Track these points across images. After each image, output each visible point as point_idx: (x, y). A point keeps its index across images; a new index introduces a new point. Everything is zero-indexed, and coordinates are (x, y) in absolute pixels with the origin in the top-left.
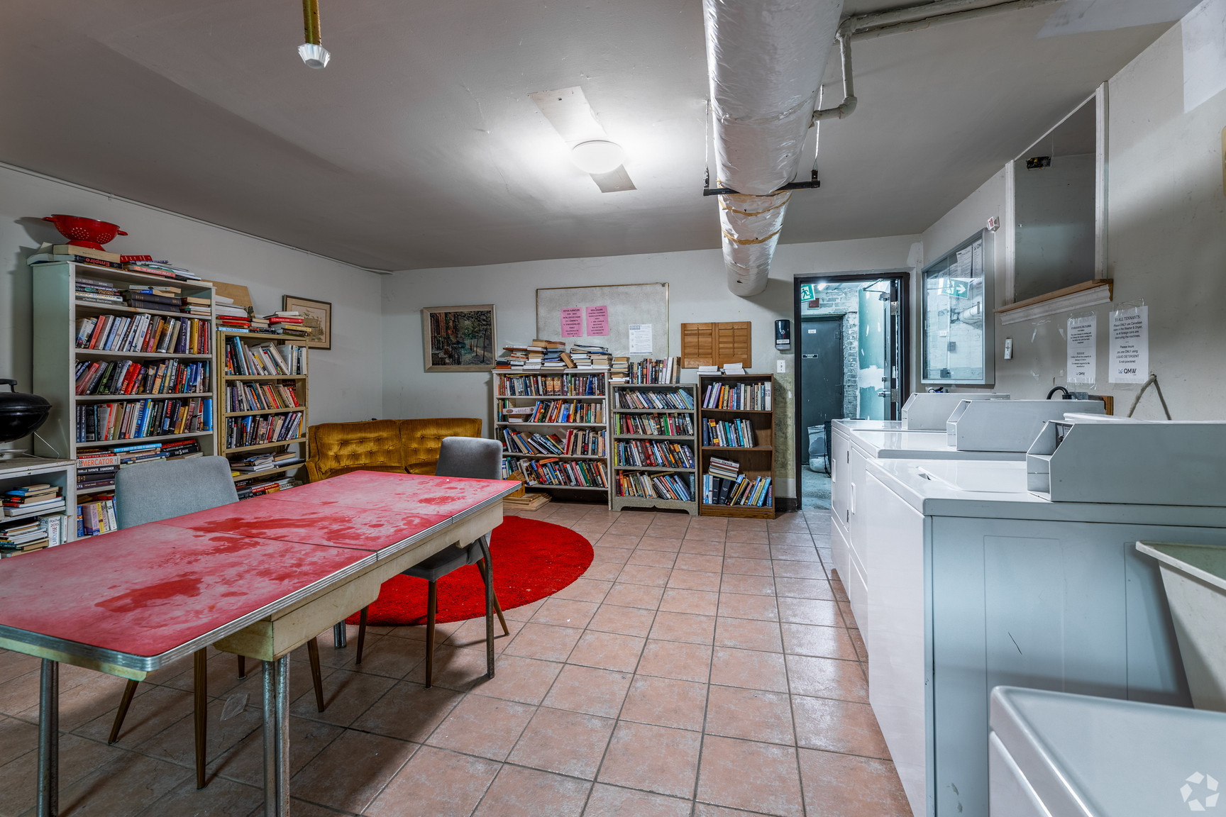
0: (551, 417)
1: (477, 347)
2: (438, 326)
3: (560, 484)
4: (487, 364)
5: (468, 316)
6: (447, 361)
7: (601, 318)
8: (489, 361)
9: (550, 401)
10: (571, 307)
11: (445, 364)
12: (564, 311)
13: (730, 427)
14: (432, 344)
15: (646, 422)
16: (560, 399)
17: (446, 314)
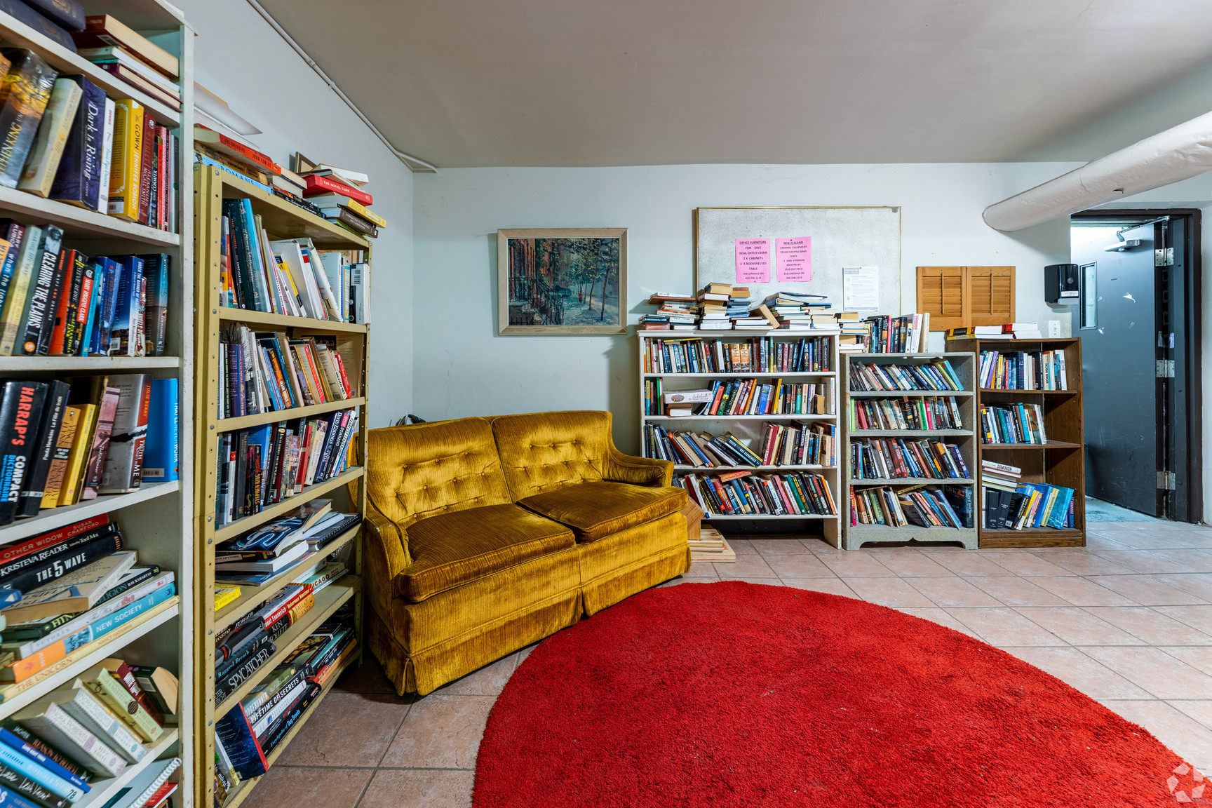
0: (738, 405)
1: (591, 296)
2: (522, 261)
3: (753, 511)
4: (609, 323)
5: (580, 246)
6: (537, 318)
7: (800, 256)
8: (612, 318)
9: (734, 380)
10: (752, 237)
11: (532, 323)
12: (741, 243)
13: (1006, 415)
14: (510, 291)
15: (888, 411)
16: (753, 378)
17: (538, 242)
